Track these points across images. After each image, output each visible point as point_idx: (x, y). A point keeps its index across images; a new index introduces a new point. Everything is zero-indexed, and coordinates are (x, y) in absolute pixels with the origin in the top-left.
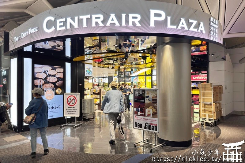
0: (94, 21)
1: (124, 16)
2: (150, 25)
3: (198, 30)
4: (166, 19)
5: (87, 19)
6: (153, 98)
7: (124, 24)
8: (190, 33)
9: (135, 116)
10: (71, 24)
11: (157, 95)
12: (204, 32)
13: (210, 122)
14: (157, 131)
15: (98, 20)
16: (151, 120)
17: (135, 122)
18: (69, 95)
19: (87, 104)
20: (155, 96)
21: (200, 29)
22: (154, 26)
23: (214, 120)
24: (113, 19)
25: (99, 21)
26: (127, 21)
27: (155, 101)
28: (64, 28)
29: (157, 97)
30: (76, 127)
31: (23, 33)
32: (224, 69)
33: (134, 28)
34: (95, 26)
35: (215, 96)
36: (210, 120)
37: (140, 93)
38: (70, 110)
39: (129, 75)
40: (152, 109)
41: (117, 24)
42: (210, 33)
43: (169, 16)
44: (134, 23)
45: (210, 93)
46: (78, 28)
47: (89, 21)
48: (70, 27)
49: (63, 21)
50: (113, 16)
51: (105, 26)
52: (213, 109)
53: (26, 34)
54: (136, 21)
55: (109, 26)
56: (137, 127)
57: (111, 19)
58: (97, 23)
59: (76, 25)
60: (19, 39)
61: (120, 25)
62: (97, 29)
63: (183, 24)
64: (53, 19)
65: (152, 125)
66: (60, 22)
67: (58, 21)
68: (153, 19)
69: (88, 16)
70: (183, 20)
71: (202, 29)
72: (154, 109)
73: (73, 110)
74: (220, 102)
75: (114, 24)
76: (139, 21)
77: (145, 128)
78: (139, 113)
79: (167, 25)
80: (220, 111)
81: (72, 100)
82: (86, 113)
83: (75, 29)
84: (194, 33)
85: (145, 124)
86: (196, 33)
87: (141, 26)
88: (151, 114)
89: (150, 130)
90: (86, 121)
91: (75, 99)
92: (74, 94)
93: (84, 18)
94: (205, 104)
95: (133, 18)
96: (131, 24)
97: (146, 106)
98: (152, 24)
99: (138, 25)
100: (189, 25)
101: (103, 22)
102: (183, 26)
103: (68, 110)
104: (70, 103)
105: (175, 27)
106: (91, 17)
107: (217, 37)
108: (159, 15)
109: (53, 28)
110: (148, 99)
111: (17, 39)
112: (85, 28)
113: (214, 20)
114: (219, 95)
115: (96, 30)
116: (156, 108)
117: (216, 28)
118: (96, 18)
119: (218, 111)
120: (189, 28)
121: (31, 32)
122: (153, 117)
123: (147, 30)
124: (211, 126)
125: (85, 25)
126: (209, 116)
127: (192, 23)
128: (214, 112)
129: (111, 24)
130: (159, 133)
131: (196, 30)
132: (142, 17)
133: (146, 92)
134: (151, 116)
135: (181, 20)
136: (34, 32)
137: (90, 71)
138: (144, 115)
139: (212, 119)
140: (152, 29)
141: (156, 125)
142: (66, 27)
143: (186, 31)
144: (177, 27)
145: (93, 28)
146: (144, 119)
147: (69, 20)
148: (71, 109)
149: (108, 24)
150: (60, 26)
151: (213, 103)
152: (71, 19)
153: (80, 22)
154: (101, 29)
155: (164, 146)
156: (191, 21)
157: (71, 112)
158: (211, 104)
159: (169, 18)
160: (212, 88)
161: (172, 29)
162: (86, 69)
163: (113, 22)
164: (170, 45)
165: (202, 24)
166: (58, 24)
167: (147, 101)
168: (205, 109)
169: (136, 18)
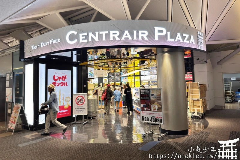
0: (112, 36)
1: (135, 32)
2: (154, 39)
3: (190, 42)
4: (167, 34)
5: (106, 34)
6: (157, 96)
7: (135, 38)
8: (184, 44)
9: (142, 111)
10: (92, 38)
11: (160, 93)
12: (194, 43)
13: (198, 115)
14: (162, 122)
15: (114, 35)
16: (156, 114)
17: (142, 116)
18: (78, 96)
19: (92, 103)
20: (160, 94)
21: (191, 41)
22: (158, 40)
23: (202, 113)
24: (127, 34)
25: (116, 36)
26: (138, 36)
27: (159, 98)
28: (86, 41)
29: (161, 95)
30: (85, 124)
31: (43, 43)
32: (206, 70)
33: (143, 41)
34: (113, 40)
35: (201, 93)
36: (198, 113)
37: (146, 92)
38: (78, 109)
39: (118, 76)
40: (157, 105)
41: (130, 38)
42: (198, 43)
43: (169, 31)
44: (143, 38)
45: (197, 91)
46: (98, 41)
47: (108, 36)
48: (92, 40)
49: (85, 36)
50: (126, 32)
51: (121, 40)
52: (200, 104)
53: (47, 44)
54: (145, 36)
55: (124, 40)
56: (144, 120)
57: (125, 34)
58: (114, 37)
59: (96, 39)
60: (37, 47)
61: (132, 39)
62: (114, 42)
63: (179, 37)
64: (75, 33)
65: (157, 118)
66: (82, 36)
67: (81, 35)
68: (157, 34)
69: (107, 32)
70: (179, 35)
71: (192, 41)
72: (159, 105)
73: (81, 109)
74: (205, 98)
75: (128, 38)
76: (146, 36)
77: (152, 121)
78: (145, 109)
79: (167, 39)
80: (206, 106)
81: (81, 100)
82: (91, 112)
83: (96, 42)
84: (187, 44)
85: (152, 117)
86: (188, 44)
87: (148, 39)
88: (157, 109)
89: (156, 123)
90: (91, 119)
91: (83, 99)
92: (82, 95)
93: (104, 33)
94: (194, 100)
95: (142, 33)
96: (140, 38)
97: (151, 103)
98: (156, 38)
99: (146, 39)
100: (184, 38)
101: (119, 36)
102: (179, 39)
103: (76, 109)
104: (78, 103)
105: (173, 40)
106: (109, 33)
107: (203, 46)
108: (161, 31)
109: (76, 41)
110: (153, 96)
111: (35, 47)
112: (104, 41)
113: (201, 33)
114: (204, 92)
115: (112, 43)
116: (160, 104)
117: (202, 39)
118: (113, 34)
119: (204, 106)
120: (183, 40)
121: (52, 43)
122: (158, 111)
123: (153, 43)
124: (200, 119)
125: (104, 39)
126: (197, 110)
127: (185, 37)
128: (201, 107)
129: (125, 38)
130: (163, 124)
131: (188, 42)
132: (149, 33)
133: (151, 91)
134: (157, 110)
135: (177, 34)
136: (56, 42)
137: (92, 73)
138: (150, 110)
139: (200, 113)
140: (156, 42)
141: (161, 118)
142: (88, 40)
143: (181, 42)
144: (175, 40)
145: (110, 41)
146: (151, 113)
147: (91, 35)
148: (80, 108)
149: (123, 38)
150: (83, 39)
151: (200, 99)
152: (92, 33)
153: (100, 36)
154: (117, 42)
155: (167, 135)
156: (184, 35)
157: (79, 111)
158: (198, 100)
159: (169, 33)
160: (199, 86)
161: (171, 41)
162: (88, 72)
163: (127, 37)
164: (168, 53)
165: (192, 37)
166: (81, 38)
167: (152, 99)
168: (193, 105)
169: (144, 33)
